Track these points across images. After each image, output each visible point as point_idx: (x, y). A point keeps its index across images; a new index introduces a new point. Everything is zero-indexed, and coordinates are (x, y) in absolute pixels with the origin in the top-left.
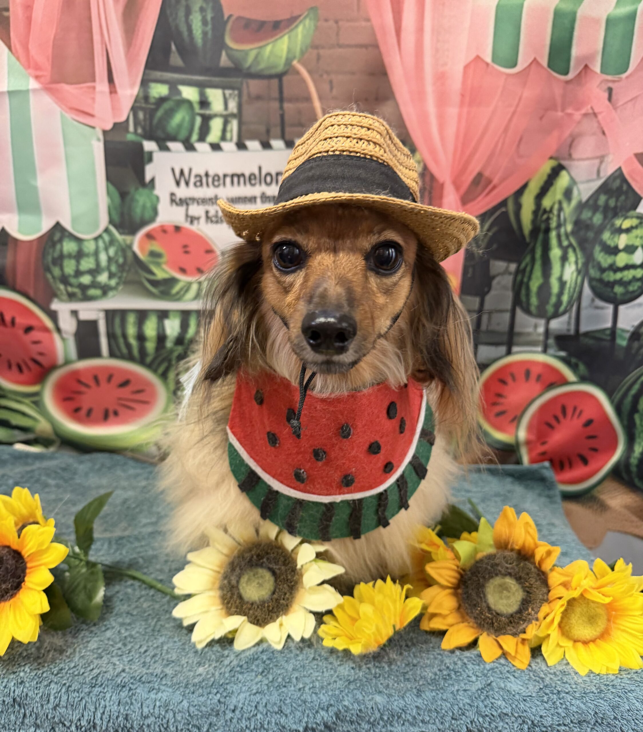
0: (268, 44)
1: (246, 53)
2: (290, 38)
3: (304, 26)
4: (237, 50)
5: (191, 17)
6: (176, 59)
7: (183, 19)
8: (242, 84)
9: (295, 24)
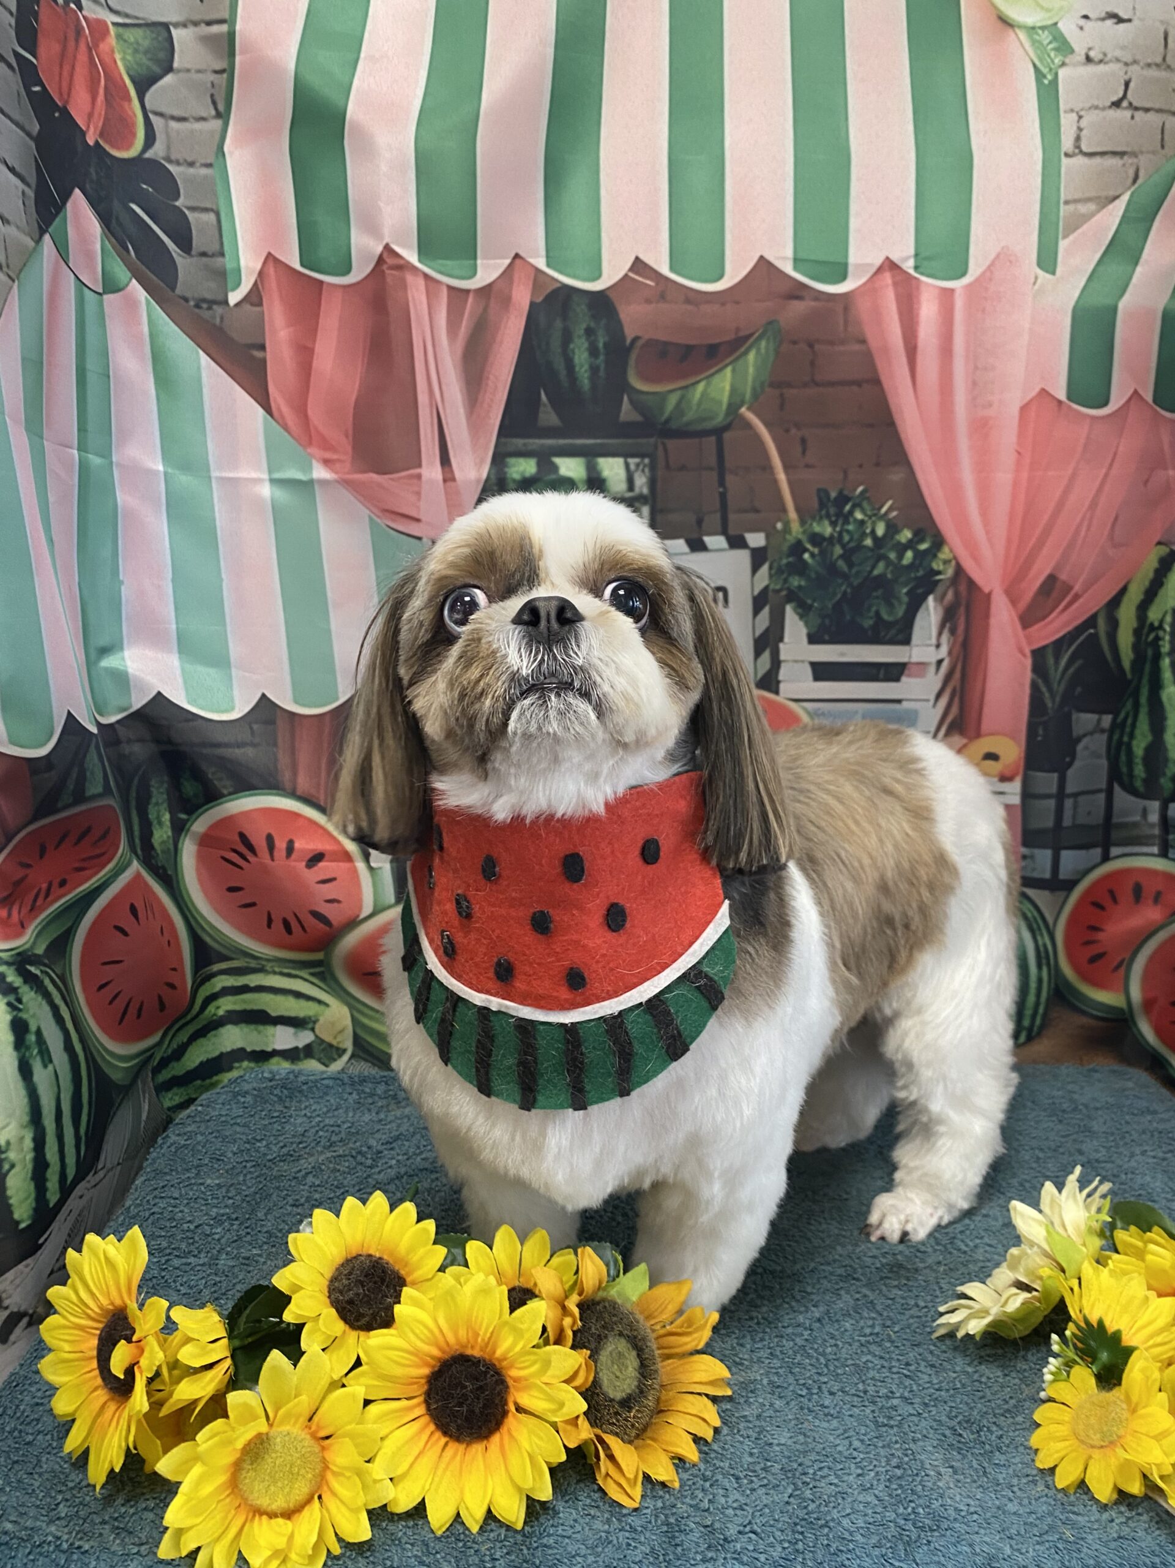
0: (698, 382)
1: (663, 397)
2: (734, 371)
3: (758, 350)
4: (648, 393)
5: (572, 346)
6: (548, 416)
7: (559, 350)
8: (656, 447)
9: (743, 349)
